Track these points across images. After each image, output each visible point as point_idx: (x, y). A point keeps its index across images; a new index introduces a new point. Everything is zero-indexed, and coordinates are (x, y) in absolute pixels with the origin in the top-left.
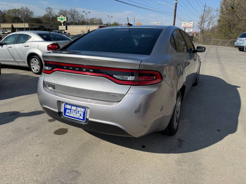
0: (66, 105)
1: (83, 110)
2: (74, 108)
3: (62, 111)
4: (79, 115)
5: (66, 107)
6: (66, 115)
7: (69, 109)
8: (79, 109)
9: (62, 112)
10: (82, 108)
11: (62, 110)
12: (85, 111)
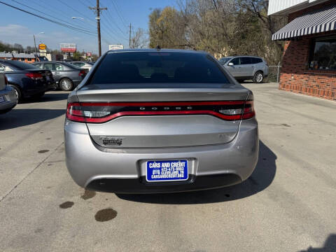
0: (150, 164)
1: (182, 164)
2: (166, 165)
3: (143, 175)
4: (177, 172)
5: (150, 167)
6: (154, 179)
7: (157, 169)
8: (175, 164)
9: (145, 176)
10: (182, 161)
11: (145, 173)
12: (186, 164)
